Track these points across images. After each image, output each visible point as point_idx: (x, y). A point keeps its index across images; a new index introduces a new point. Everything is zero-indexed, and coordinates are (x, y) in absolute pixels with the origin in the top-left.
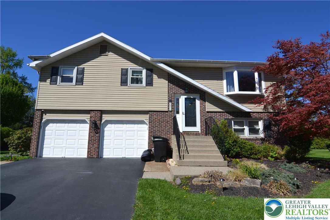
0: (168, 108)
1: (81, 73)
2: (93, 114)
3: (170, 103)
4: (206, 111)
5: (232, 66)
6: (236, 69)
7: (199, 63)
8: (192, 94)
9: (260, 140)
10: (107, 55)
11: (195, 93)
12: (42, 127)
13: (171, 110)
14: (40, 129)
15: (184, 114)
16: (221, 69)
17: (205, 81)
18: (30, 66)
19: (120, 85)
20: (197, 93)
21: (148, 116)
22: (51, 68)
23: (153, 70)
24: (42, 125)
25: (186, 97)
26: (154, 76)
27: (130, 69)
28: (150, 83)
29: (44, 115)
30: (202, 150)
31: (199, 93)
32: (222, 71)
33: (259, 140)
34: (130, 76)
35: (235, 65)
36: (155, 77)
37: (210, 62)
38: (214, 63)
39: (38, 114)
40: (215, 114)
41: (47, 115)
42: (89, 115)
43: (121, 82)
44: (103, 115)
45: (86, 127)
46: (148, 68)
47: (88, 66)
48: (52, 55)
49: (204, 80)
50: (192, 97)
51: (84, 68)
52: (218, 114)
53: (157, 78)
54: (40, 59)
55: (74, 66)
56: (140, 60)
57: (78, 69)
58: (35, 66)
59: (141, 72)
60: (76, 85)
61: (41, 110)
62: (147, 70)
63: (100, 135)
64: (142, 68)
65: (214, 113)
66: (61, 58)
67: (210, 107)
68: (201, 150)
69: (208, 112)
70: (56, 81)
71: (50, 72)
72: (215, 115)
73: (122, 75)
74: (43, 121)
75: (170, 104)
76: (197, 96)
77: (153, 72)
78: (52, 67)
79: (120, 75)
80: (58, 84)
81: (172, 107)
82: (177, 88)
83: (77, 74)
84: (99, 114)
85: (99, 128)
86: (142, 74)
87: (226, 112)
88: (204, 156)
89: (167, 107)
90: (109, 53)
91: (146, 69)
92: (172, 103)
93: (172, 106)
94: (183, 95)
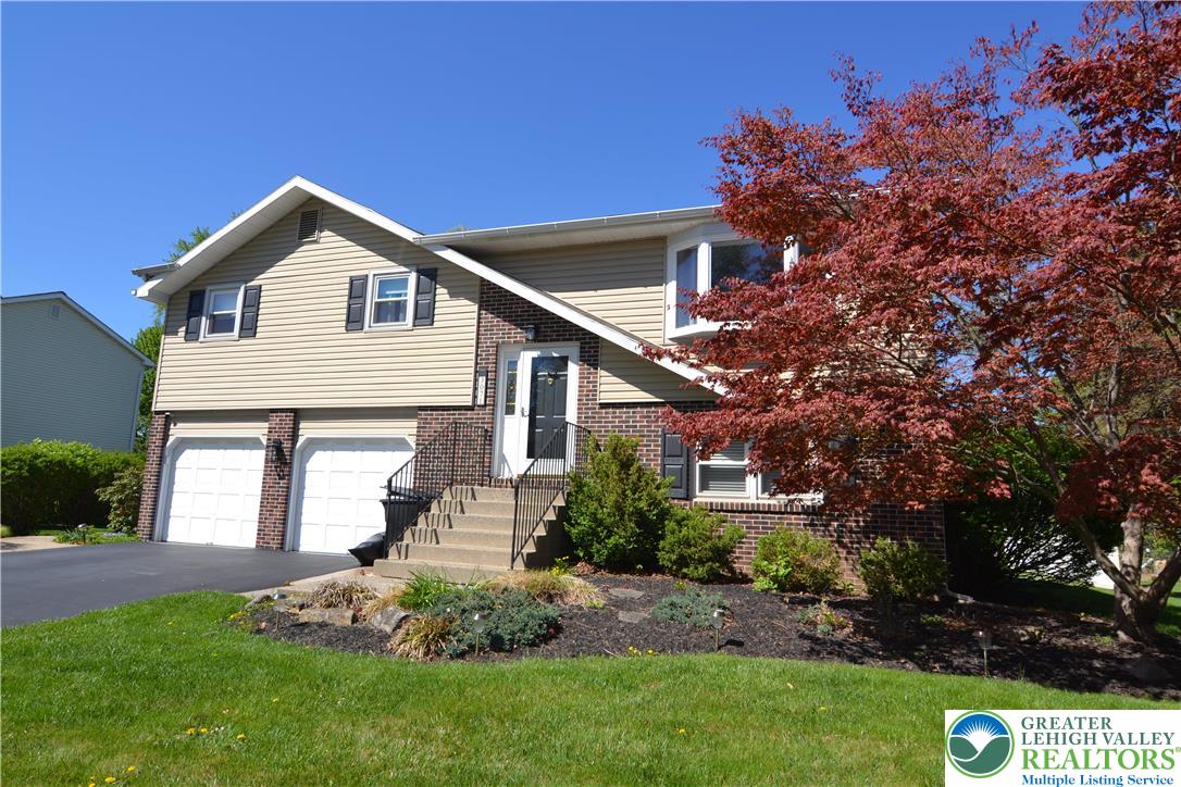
0: (475, 397)
1: (253, 302)
2: (275, 419)
3: (481, 378)
4: (598, 402)
5: (692, 228)
6: (705, 236)
7: (561, 232)
8: (553, 344)
9: (804, 514)
10: (315, 242)
11: (564, 340)
12: (166, 458)
13: (483, 403)
14: (160, 464)
15: (527, 413)
16: (660, 241)
17: (600, 292)
18: (138, 295)
19: (343, 329)
20: (571, 340)
21: (414, 423)
22: (188, 295)
23: (439, 273)
24: (167, 454)
25: (535, 354)
26: (438, 291)
27: (375, 275)
28: (425, 316)
29: (172, 426)
30: (480, 534)
31: (577, 340)
32: (664, 248)
33: (799, 514)
34: (372, 297)
35: (701, 221)
36: (442, 293)
37: (598, 226)
38: (612, 225)
39: (159, 422)
40: (629, 413)
41: (179, 425)
42: (266, 425)
43: (348, 321)
44: (302, 425)
45: (257, 459)
46: (421, 267)
47: (271, 281)
48: (182, 262)
49: (596, 290)
50: (555, 355)
51: (261, 286)
52: (639, 412)
53: (447, 297)
54: (159, 273)
55: (238, 285)
56: (404, 244)
57: (246, 292)
58: (146, 294)
59: (404, 283)
60: (240, 337)
61: (163, 412)
62: (420, 272)
63: (289, 483)
64: (406, 270)
65: (627, 408)
66: (211, 265)
67: (613, 388)
68: (475, 534)
69: (604, 406)
70: (197, 332)
71: (187, 306)
72: (629, 417)
73: (350, 297)
74: (168, 443)
75: (482, 381)
76: (572, 349)
77: (438, 279)
78: (191, 292)
79: (346, 298)
80: (201, 339)
81: (486, 392)
82: (507, 326)
83: (244, 306)
84: (288, 420)
85: (286, 463)
86: (406, 288)
87: (670, 403)
88: (465, 551)
89: (470, 391)
90: (323, 234)
91: (418, 271)
92: (487, 380)
93: (487, 388)
94: (525, 349)
